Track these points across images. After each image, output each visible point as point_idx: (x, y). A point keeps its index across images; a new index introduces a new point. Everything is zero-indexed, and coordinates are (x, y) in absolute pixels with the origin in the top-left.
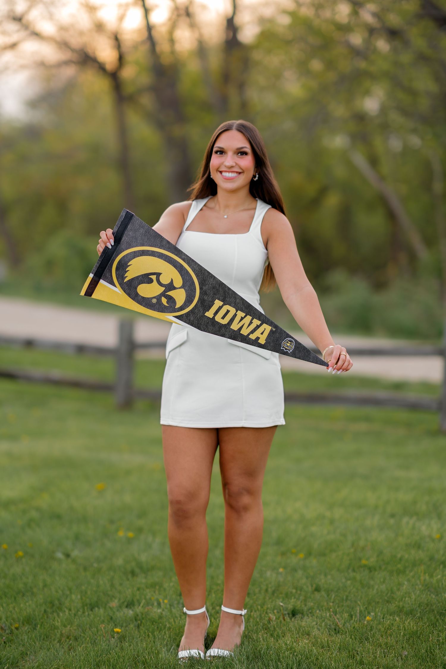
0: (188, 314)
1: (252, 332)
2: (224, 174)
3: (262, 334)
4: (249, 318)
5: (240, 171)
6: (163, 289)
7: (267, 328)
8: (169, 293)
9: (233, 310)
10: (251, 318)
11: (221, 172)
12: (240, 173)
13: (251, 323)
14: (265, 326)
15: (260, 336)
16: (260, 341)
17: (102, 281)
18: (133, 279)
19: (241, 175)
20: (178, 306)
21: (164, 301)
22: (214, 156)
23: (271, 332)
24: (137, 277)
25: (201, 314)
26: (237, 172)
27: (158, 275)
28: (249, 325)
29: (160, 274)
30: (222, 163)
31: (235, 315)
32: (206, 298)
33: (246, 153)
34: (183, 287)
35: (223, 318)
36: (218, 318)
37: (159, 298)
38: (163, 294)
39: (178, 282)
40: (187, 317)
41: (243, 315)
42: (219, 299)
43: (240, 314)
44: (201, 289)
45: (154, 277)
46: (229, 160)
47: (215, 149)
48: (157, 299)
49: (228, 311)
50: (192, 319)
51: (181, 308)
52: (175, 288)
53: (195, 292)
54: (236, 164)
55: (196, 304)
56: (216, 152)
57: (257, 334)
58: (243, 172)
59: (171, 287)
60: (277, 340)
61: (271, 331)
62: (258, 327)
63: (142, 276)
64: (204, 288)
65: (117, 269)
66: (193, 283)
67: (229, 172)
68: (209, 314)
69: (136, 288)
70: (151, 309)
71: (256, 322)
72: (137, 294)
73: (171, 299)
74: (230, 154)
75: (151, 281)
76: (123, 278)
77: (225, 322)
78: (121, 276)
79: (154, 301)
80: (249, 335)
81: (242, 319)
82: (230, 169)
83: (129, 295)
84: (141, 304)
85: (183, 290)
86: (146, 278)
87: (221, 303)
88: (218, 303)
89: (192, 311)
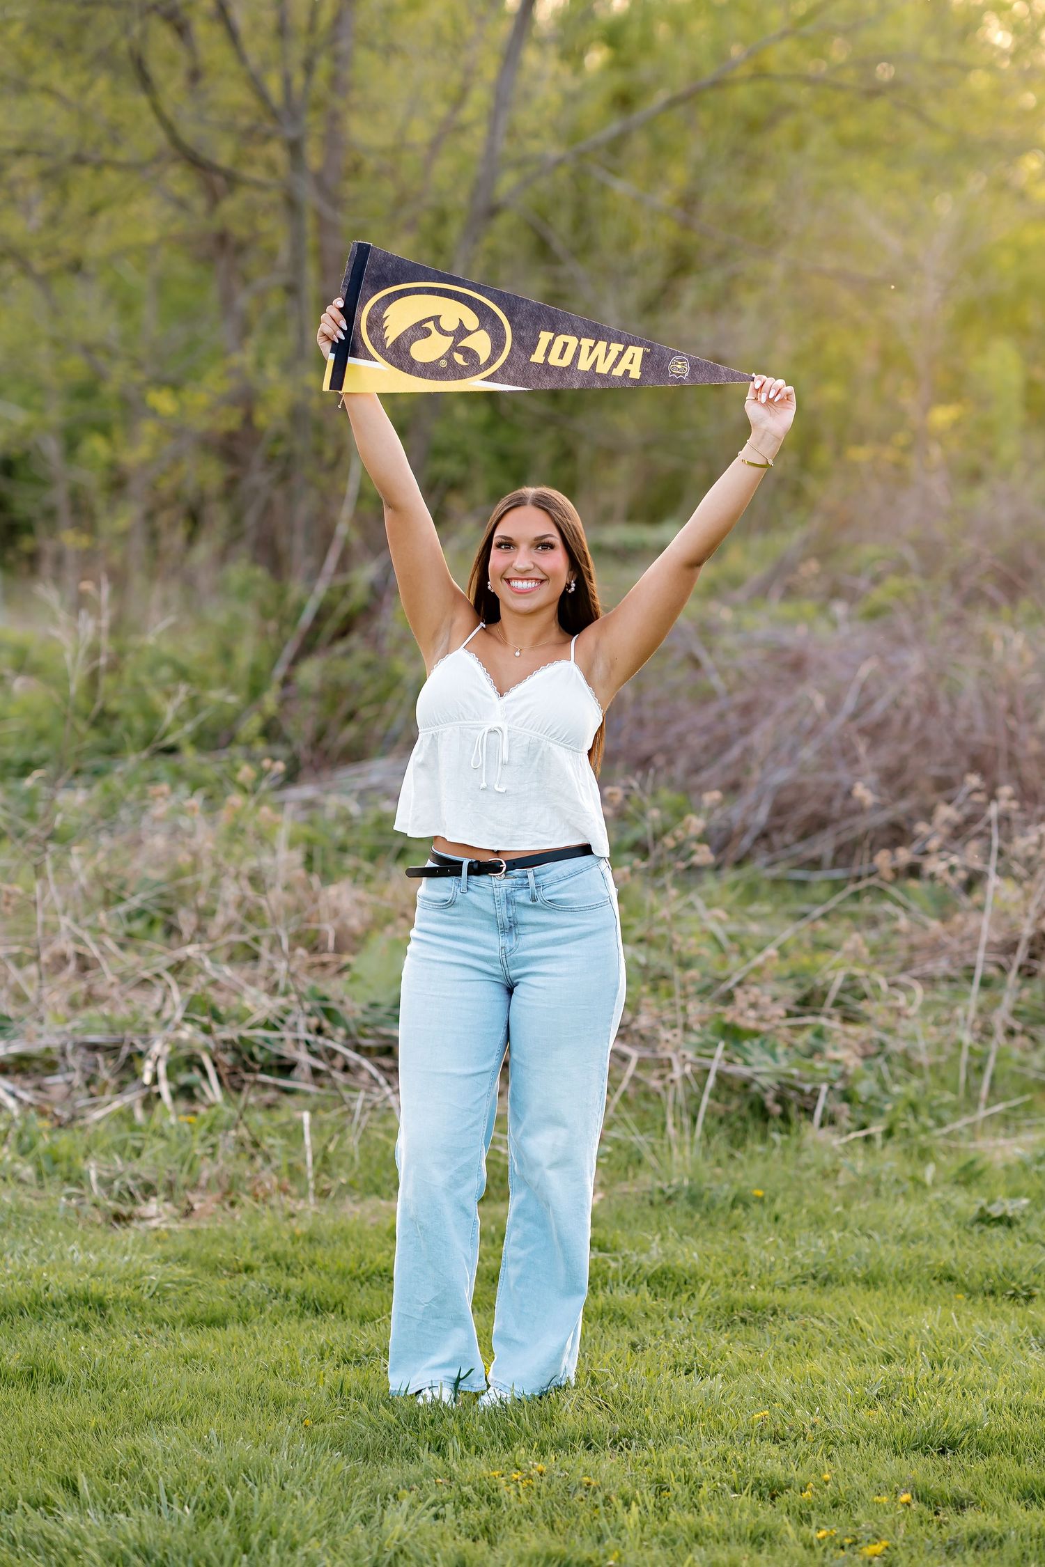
0: (503, 368)
1: (615, 365)
2: (514, 583)
3: (631, 362)
4: (602, 345)
5: (542, 577)
6: (452, 338)
7: (637, 352)
8: (463, 343)
9: (572, 341)
10: (605, 344)
11: (508, 581)
12: (542, 581)
13: (608, 351)
14: (631, 349)
15: (629, 367)
16: (631, 376)
17: (351, 360)
18: (398, 339)
19: (545, 584)
20: (483, 360)
21: (459, 358)
22: (494, 552)
23: (646, 356)
24: (405, 333)
25: (524, 362)
26: (536, 579)
27: (436, 319)
28: (606, 355)
29: (439, 317)
30: (510, 565)
31: (579, 347)
32: (523, 334)
33: (551, 546)
34: (481, 327)
35: (561, 357)
36: (554, 360)
37: (448, 357)
38: (454, 348)
39: (471, 321)
40: (503, 373)
41: (592, 342)
42: (545, 330)
43: (587, 343)
44: (511, 322)
45: (430, 325)
46: (522, 559)
47: (495, 542)
48: (448, 360)
49: (566, 345)
50: (512, 374)
51: (490, 362)
52: (469, 333)
53: (503, 329)
54: (535, 565)
55: (512, 348)
56: (499, 546)
57: (624, 364)
58: (547, 580)
59: (462, 332)
60: (659, 365)
61: (645, 354)
62: (621, 354)
63: (411, 328)
64: (516, 319)
65: (369, 329)
66: (496, 316)
67: (522, 580)
68: (537, 357)
69: (408, 353)
70: (442, 379)
71: (616, 348)
72: (413, 362)
73: (469, 353)
74: (523, 547)
75: (428, 333)
76: (383, 342)
77: (565, 362)
78: (379, 342)
79: (443, 364)
80: (610, 371)
81: (592, 349)
82: (524, 575)
83: (400, 367)
84: (424, 377)
85: (483, 333)
86: (420, 330)
87: (550, 335)
88: (545, 337)
89: (508, 361)
